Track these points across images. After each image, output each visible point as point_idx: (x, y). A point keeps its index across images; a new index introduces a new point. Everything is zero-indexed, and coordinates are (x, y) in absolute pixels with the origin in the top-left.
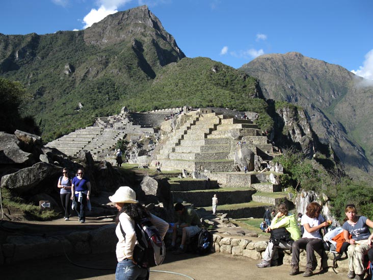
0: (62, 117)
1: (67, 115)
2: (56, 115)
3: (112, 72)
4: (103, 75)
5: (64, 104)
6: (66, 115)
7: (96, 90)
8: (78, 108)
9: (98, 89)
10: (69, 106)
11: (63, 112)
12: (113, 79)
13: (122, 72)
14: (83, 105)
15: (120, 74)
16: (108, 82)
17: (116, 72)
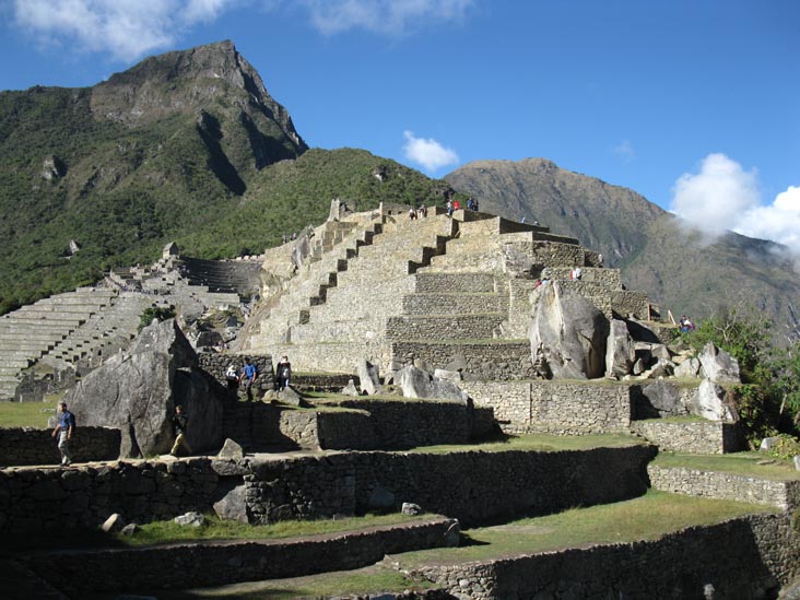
0: (29, 270)
1: (40, 266)
2: (14, 266)
3: (150, 179)
4: (129, 184)
5: (36, 242)
6: (37, 266)
7: (111, 215)
8: (67, 253)
9: (117, 212)
10: (47, 246)
11: (32, 258)
12: (151, 193)
13: (173, 180)
14: (78, 245)
15: (167, 182)
16: (139, 200)
17: (158, 177)
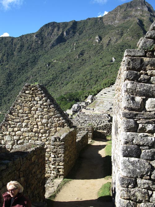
0: (103, 66)
1: (106, 65)
2: (98, 66)
3: (128, 39)
4: (121, 41)
5: (101, 59)
7: (119, 50)
8: (112, 61)
9: (121, 49)
10: (105, 60)
11: (102, 63)
12: (129, 43)
13: (134, 39)
14: (115, 59)
16: (126, 45)
17: (130, 38)
